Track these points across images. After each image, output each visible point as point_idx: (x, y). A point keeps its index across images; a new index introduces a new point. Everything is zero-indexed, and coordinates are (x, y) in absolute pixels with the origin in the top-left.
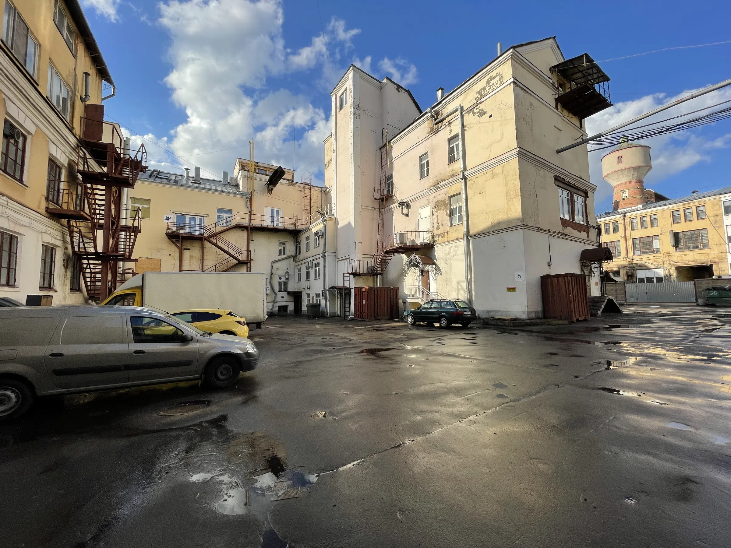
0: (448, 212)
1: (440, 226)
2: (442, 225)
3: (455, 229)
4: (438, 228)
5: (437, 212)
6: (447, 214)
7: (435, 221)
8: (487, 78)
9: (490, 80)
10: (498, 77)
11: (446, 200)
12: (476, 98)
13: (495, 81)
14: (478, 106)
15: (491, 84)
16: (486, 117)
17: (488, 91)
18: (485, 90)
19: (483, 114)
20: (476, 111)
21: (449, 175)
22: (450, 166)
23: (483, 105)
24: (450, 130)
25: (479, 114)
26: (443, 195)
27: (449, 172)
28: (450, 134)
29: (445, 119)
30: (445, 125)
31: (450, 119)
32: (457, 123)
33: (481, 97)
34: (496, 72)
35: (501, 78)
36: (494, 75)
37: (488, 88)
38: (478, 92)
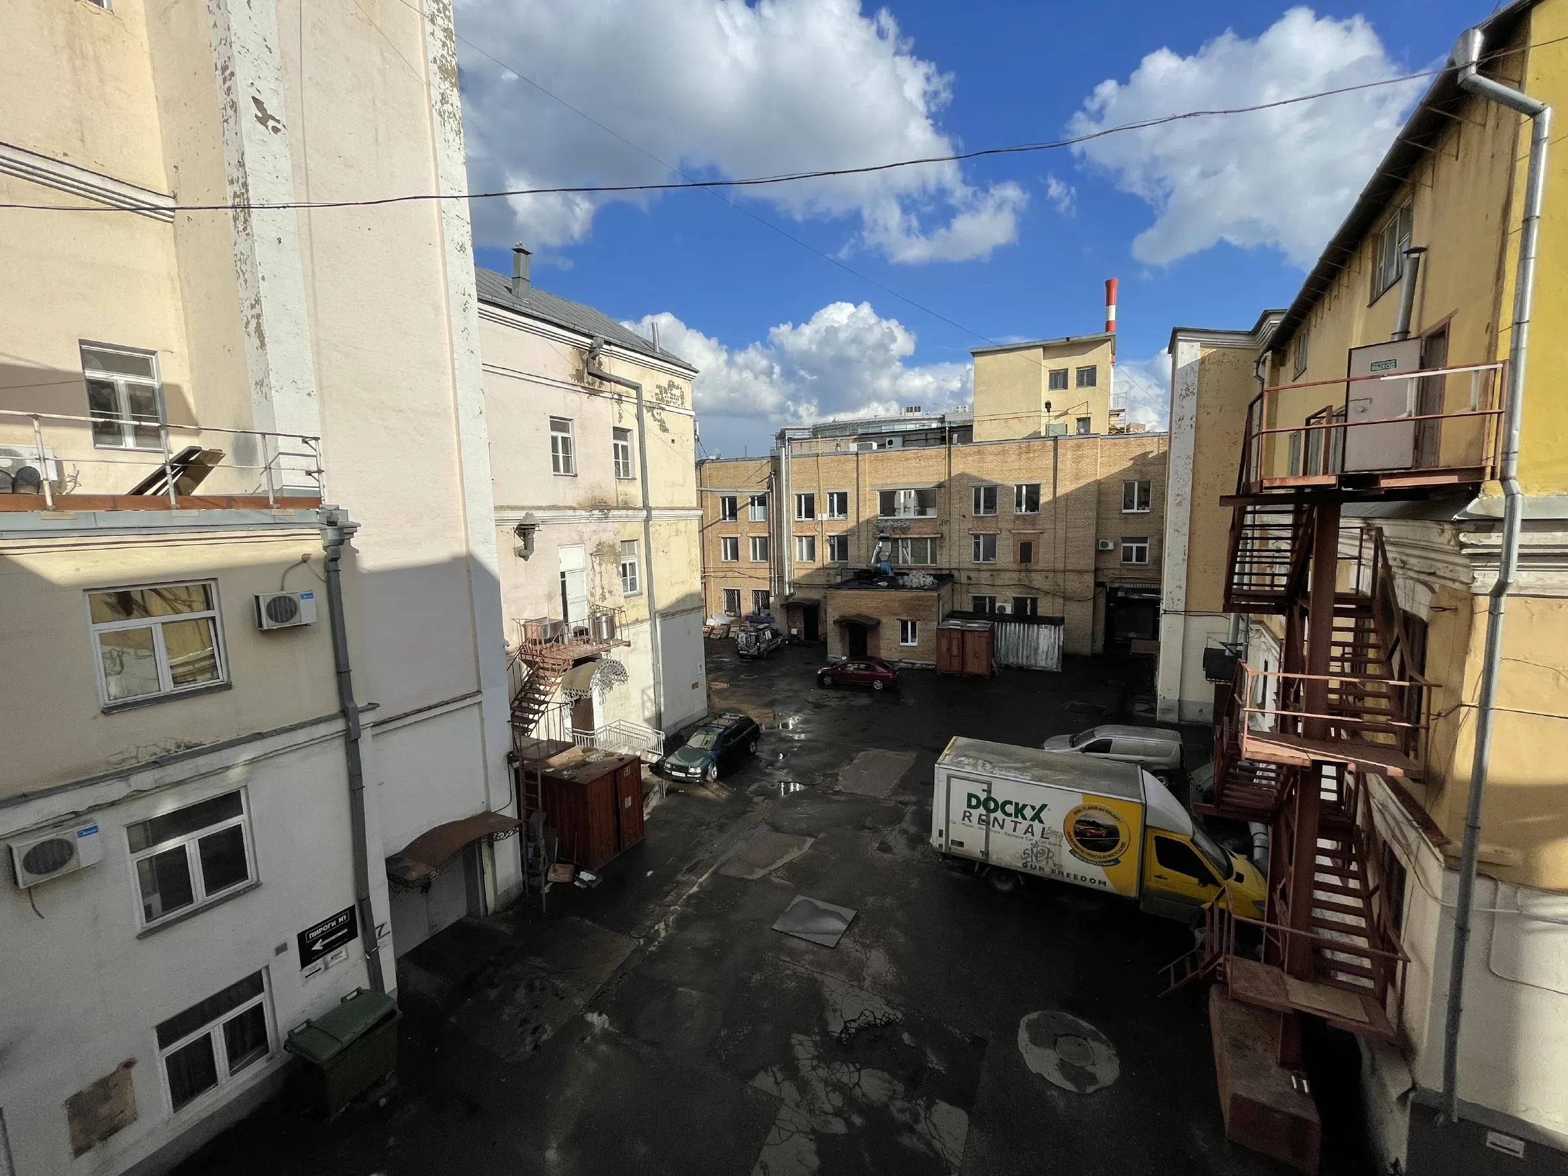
0: (621, 569)
1: (607, 595)
2: (610, 592)
3: (632, 604)
4: (603, 598)
5: (600, 565)
6: (618, 571)
7: (597, 582)
8: (669, 377)
9: (672, 385)
10: (679, 391)
11: (617, 547)
12: (656, 394)
13: (676, 392)
14: (659, 411)
15: (673, 392)
16: (667, 437)
17: (669, 400)
18: (666, 393)
19: (664, 429)
20: (657, 417)
21: (620, 501)
22: (620, 482)
23: (664, 415)
24: (620, 414)
25: (661, 425)
26: (611, 534)
27: (619, 493)
28: (620, 422)
29: (609, 381)
30: (611, 396)
31: (617, 391)
32: (630, 409)
33: (662, 400)
34: (678, 381)
35: (682, 397)
36: (676, 384)
37: (669, 395)
38: (658, 387)
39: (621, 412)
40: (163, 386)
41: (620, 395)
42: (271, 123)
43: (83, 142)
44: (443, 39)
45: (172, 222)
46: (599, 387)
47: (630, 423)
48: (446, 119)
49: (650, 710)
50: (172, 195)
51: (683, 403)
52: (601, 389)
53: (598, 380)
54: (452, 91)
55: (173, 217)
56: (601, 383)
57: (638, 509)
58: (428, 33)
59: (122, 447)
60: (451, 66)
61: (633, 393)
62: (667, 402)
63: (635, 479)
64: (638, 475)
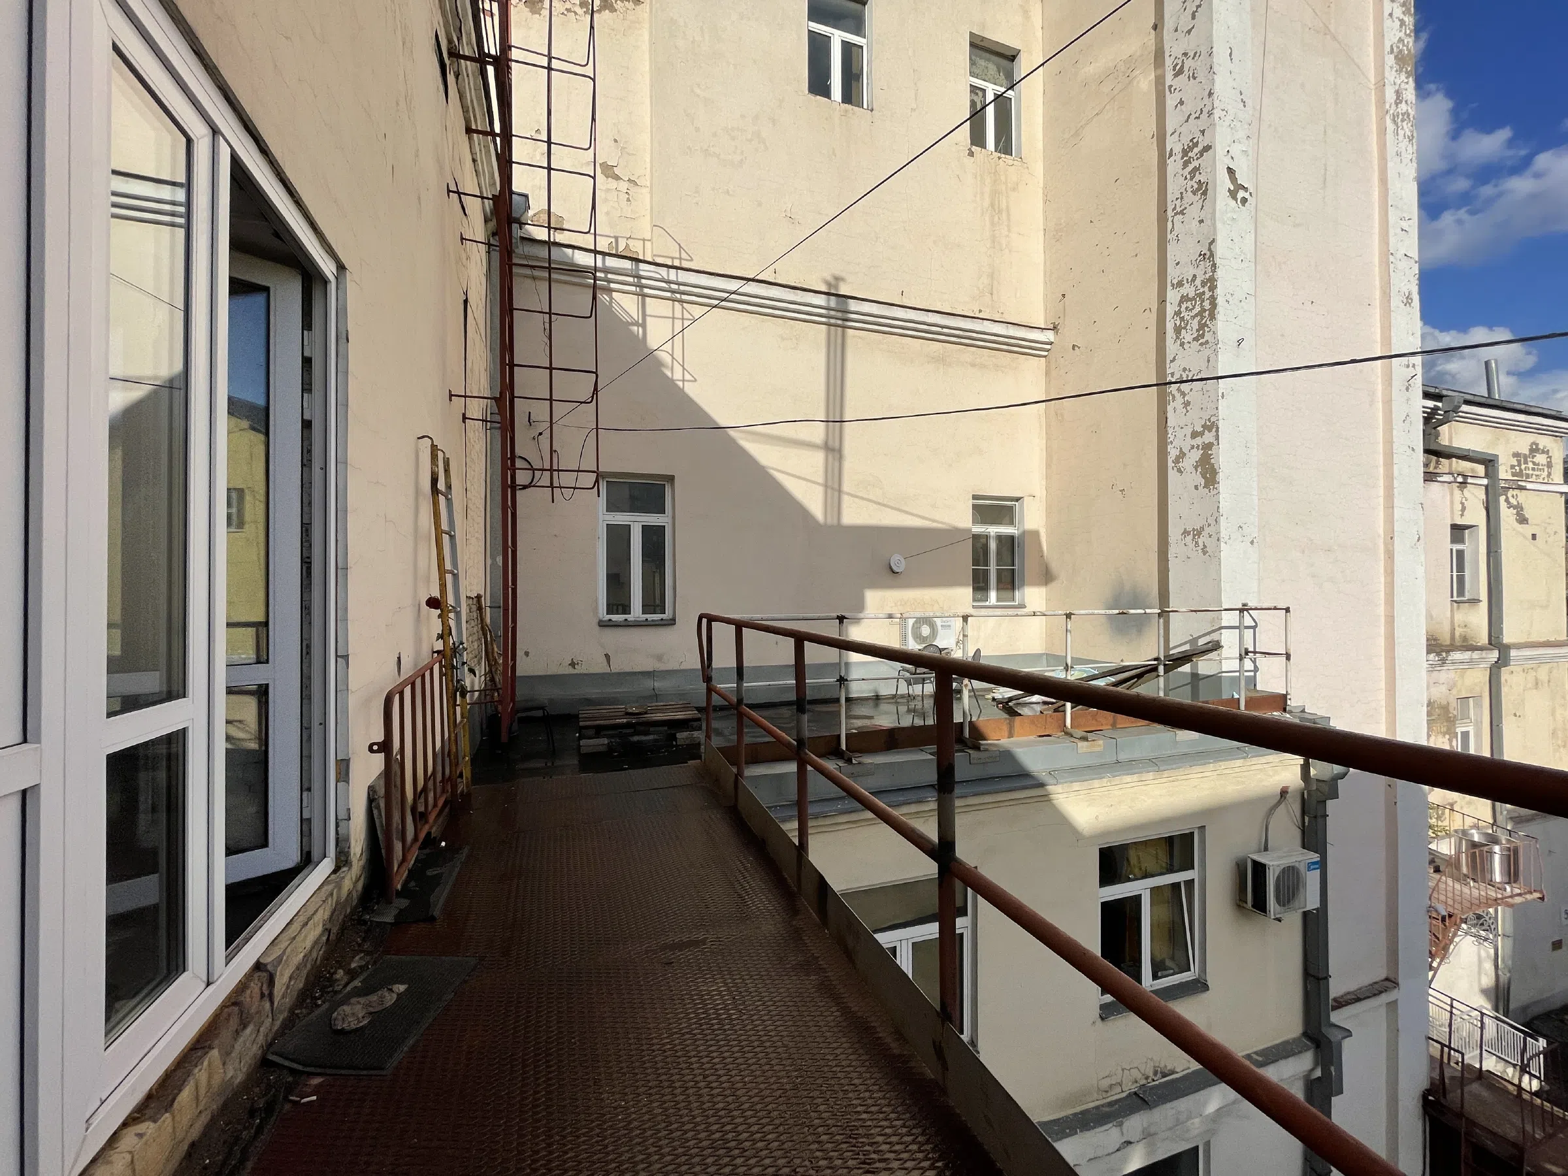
8: (1530, 438)
9: (1535, 449)
10: (1545, 456)
11: (1451, 709)
12: (1512, 467)
13: (1541, 459)
14: (1516, 492)
15: (1535, 460)
16: (1527, 530)
17: (1531, 472)
18: (1526, 463)
19: (1522, 520)
20: (1513, 501)
21: (1457, 634)
22: (1458, 608)
23: (1522, 497)
24: (1462, 504)
25: (1518, 514)
26: (1444, 689)
27: (1456, 625)
28: (1462, 515)
29: (1449, 456)
30: (1452, 479)
31: (1460, 469)
32: (1475, 496)
33: (1520, 474)
34: (1544, 441)
35: (1549, 465)
36: (1541, 447)
37: (1531, 465)
38: (1516, 455)
39: (1464, 501)
40: (1024, 533)
41: (1465, 477)
42: (1241, 194)
43: (992, 294)
44: (1402, 16)
45: (1045, 356)
46: (1435, 468)
47: (1476, 516)
48: (1400, 124)
49: (1488, 980)
50: (1051, 326)
51: (1549, 474)
52: (1438, 471)
53: (1434, 458)
54: (1407, 83)
55: (1048, 350)
56: (1437, 462)
57: (1481, 649)
58: (1386, 14)
59: (987, 603)
60: (1408, 49)
61: (1480, 469)
62: (1528, 476)
63: (1480, 601)
64: (1483, 595)
